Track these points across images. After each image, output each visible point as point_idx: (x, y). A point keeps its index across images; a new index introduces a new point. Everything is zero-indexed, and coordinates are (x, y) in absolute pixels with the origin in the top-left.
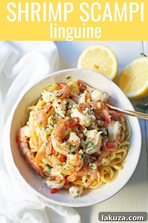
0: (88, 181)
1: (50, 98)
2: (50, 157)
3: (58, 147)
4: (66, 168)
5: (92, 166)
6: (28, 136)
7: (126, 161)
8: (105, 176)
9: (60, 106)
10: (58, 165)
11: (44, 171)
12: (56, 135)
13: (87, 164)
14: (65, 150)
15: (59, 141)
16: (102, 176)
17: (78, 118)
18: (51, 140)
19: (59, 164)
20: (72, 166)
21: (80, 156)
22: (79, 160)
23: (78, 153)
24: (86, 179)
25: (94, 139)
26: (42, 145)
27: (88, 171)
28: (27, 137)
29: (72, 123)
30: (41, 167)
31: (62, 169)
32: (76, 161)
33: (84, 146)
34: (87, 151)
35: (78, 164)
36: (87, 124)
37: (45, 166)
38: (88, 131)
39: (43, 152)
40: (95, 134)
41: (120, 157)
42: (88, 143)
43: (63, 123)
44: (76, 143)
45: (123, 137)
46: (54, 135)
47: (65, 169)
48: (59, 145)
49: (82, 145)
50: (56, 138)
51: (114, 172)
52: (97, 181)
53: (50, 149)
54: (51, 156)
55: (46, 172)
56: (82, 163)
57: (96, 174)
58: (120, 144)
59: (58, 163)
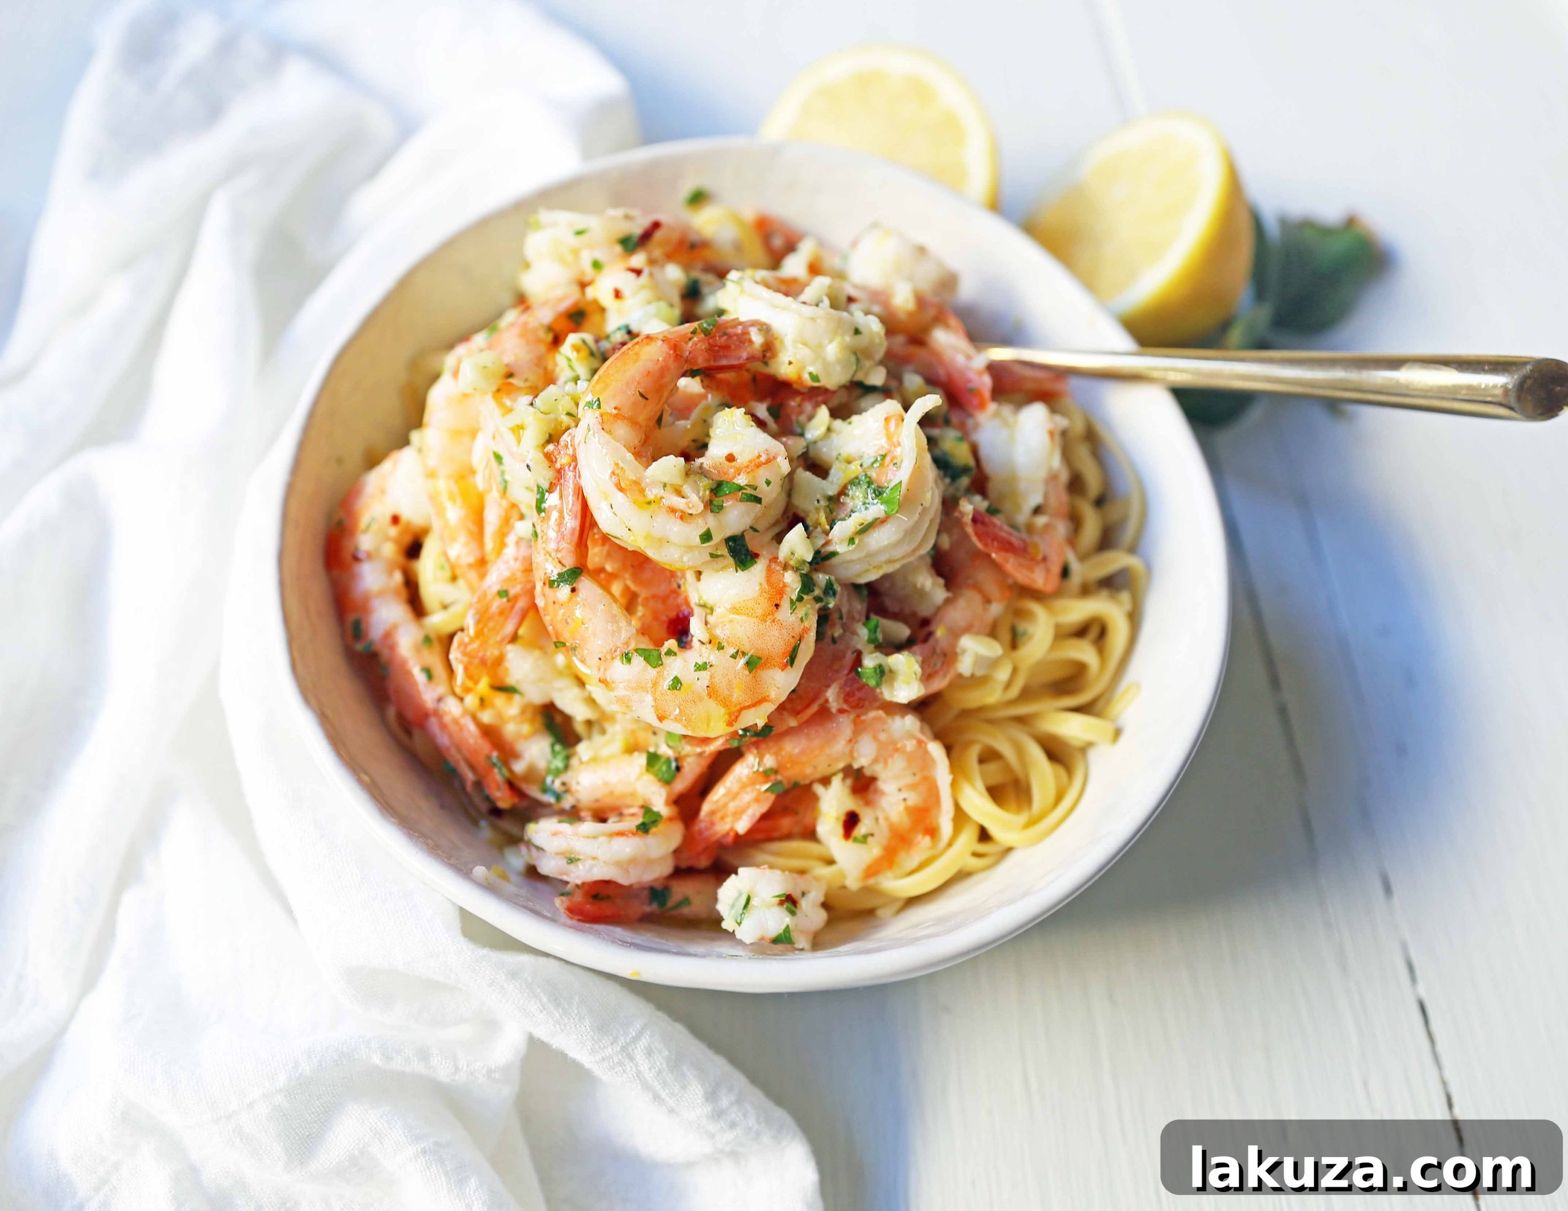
0: (861, 830)
1: (576, 253)
2: (565, 590)
3: (621, 489)
4: (689, 675)
5: (882, 672)
6: (413, 514)
7: (1138, 685)
8: (996, 793)
9: (643, 287)
10: (627, 657)
11: (519, 767)
12: (608, 408)
13: (849, 657)
14: (673, 510)
15: (637, 455)
16: (969, 779)
17: (765, 329)
18: (574, 459)
19: (632, 646)
20: (734, 657)
21: (792, 581)
22: (785, 605)
23: (775, 559)
24: (850, 803)
25: (884, 457)
26: (511, 539)
27: (859, 728)
28: (408, 527)
29: (726, 347)
30: (490, 733)
31: (655, 684)
32: (759, 611)
33: (817, 510)
34: (842, 541)
35: (775, 641)
36: (826, 365)
37: (526, 728)
38: (838, 424)
39: (513, 592)
40: (892, 424)
41: (1084, 652)
42: (843, 492)
43: (660, 343)
44: (759, 466)
45: (1091, 531)
46: (599, 406)
47: (676, 683)
48: (632, 477)
49: (803, 503)
50: (609, 432)
51: (1061, 771)
52: (932, 832)
53: (567, 532)
54: (573, 590)
55: (532, 776)
56: (806, 631)
57: (925, 762)
58: (1076, 567)
59: (627, 644)
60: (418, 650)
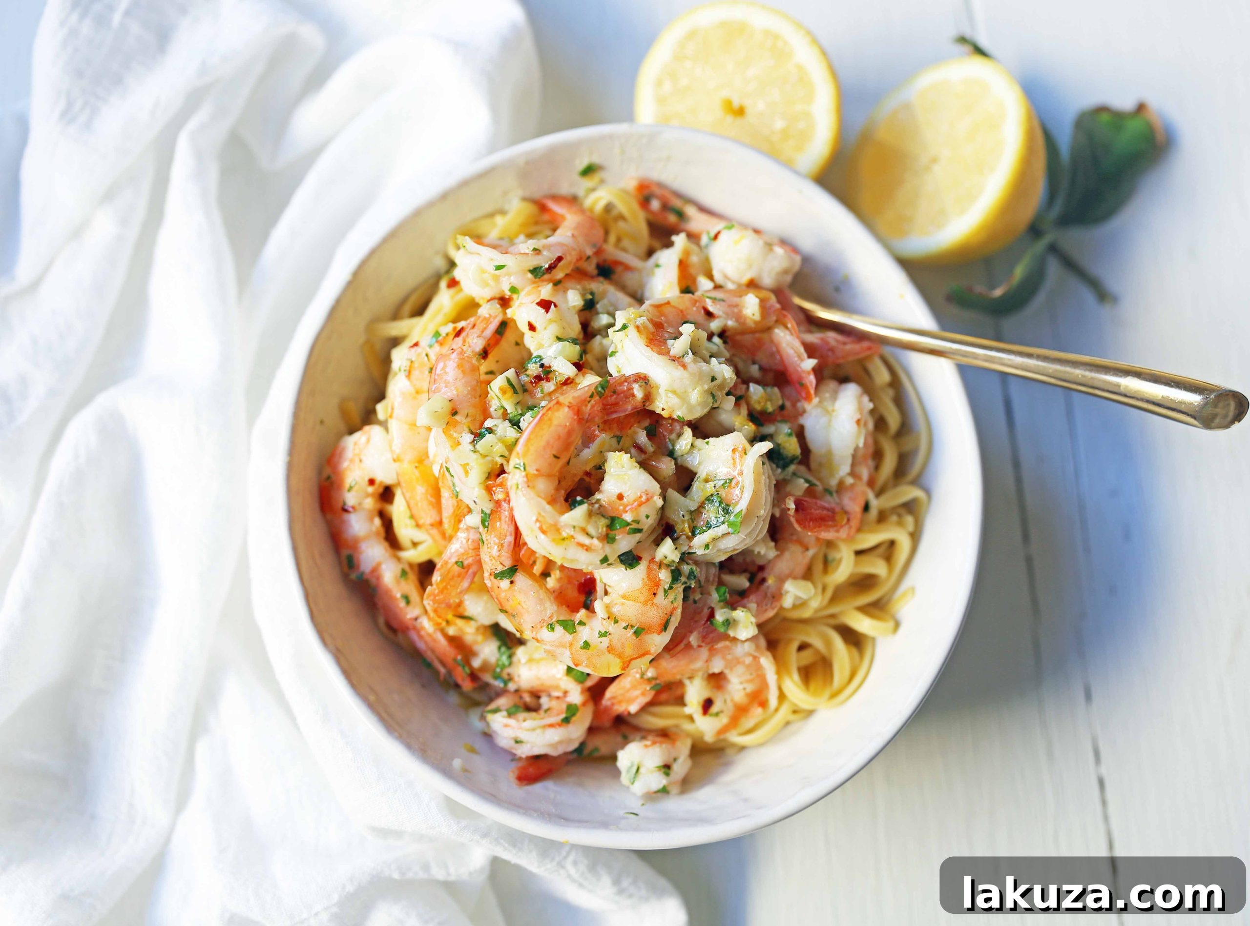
0: (714, 709)
1: (497, 279)
2: (505, 583)
3: (544, 532)
4: (594, 640)
5: (728, 623)
6: (385, 477)
7: (913, 589)
8: (807, 674)
9: (551, 321)
10: (551, 627)
11: (476, 663)
12: (532, 470)
13: (706, 611)
14: (582, 545)
15: (552, 501)
16: (789, 674)
17: (643, 379)
18: (507, 494)
19: (555, 619)
20: (625, 628)
21: (664, 576)
22: (661, 593)
23: (652, 560)
24: (706, 694)
25: (731, 480)
26: (462, 525)
27: (712, 651)
28: (381, 483)
29: (616, 404)
30: (456, 642)
31: (571, 645)
32: (643, 599)
33: (683, 522)
34: (700, 547)
35: (654, 616)
36: (691, 408)
37: (480, 638)
38: (699, 442)
39: (466, 563)
40: (737, 455)
41: (878, 568)
42: (702, 506)
43: (566, 409)
44: (640, 505)
45: (889, 462)
46: (525, 469)
47: (586, 645)
48: (551, 521)
49: (673, 516)
50: (533, 487)
51: (855, 651)
52: (763, 704)
53: (506, 545)
54: (512, 582)
55: (485, 667)
56: (675, 609)
57: (759, 667)
58: (875, 503)
59: (551, 617)
60: (398, 582)
